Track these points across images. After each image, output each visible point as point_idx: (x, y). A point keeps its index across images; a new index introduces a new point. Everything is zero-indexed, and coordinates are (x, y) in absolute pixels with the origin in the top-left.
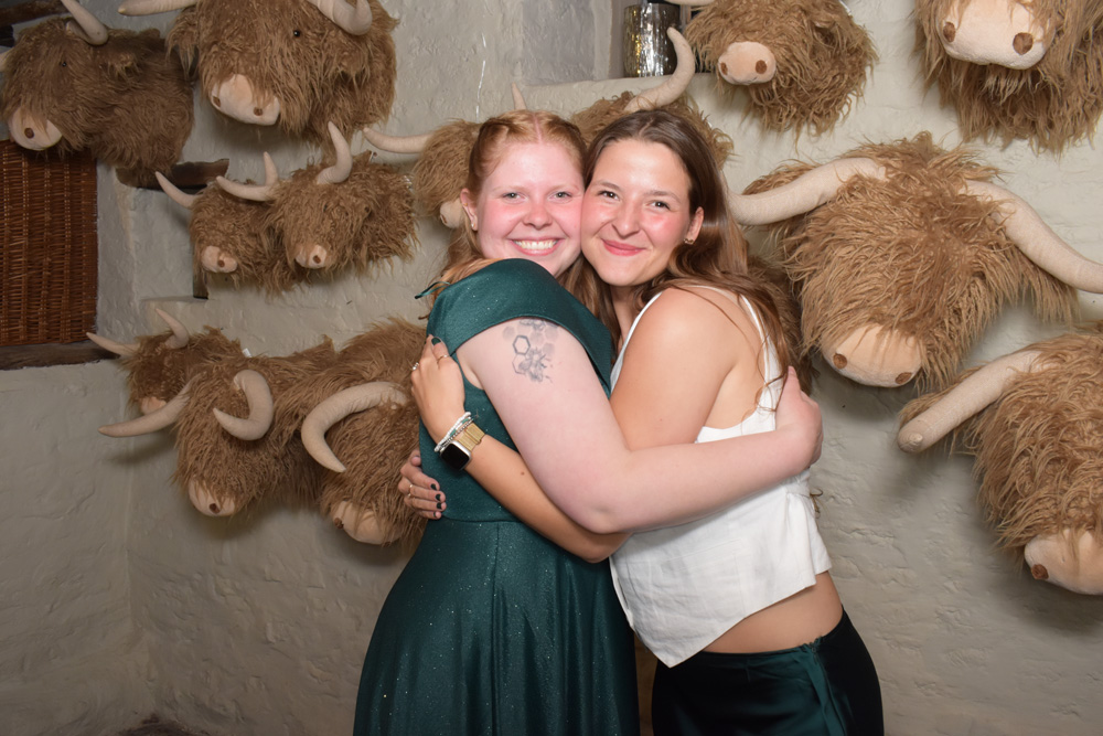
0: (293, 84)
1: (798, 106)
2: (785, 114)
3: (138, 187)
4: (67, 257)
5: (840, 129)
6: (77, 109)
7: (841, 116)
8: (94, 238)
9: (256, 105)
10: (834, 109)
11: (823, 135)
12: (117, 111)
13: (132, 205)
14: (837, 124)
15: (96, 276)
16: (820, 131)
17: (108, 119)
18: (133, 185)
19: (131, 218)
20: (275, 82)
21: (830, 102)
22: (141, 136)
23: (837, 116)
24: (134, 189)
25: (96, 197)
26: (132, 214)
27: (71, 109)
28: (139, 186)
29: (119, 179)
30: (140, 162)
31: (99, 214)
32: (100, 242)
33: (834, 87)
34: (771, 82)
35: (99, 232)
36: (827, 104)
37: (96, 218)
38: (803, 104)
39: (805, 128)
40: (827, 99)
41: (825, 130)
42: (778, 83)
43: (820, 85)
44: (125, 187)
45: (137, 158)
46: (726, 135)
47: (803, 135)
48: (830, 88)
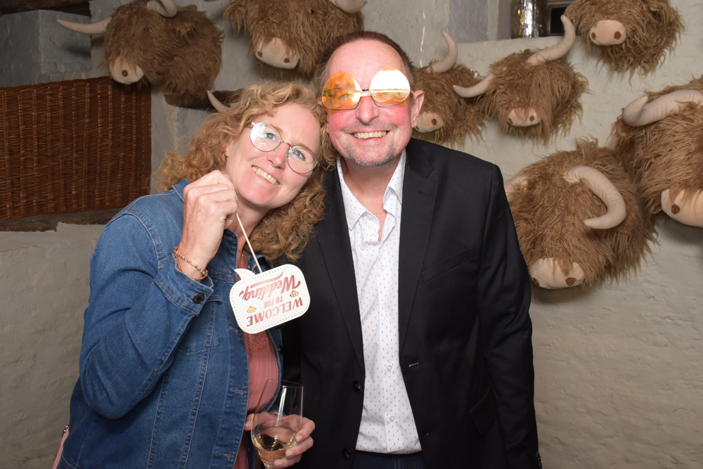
0: (309, 44)
1: (634, 57)
2: (626, 62)
3: (180, 107)
4: (134, 152)
5: (659, 71)
6: (155, 58)
7: (660, 63)
8: (149, 139)
9: (286, 57)
10: (656, 59)
11: (649, 74)
12: (175, 58)
13: (176, 118)
14: (657, 67)
15: (150, 165)
16: (646, 71)
17: (169, 64)
18: (177, 105)
19: (175, 126)
20: (299, 42)
21: (655, 54)
22: (189, 75)
23: (657, 63)
24: (178, 108)
25: (150, 113)
26: (175, 124)
27: (151, 58)
28: (182, 106)
29: (167, 101)
30: (187, 91)
31: (153, 124)
32: (153, 142)
33: (657, 45)
34: (622, 44)
35: (153, 136)
36: (653, 55)
37: (150, 127)
38: (637, 56)
39: (636, 70)
40: (653, 53)
41: (650, 70)
42: (626, 44)
43: (649, 45)
44: (171, 107)
45: (185, 88)
46: (585, 77)
47: (636, 75)
48: (654, 47)
